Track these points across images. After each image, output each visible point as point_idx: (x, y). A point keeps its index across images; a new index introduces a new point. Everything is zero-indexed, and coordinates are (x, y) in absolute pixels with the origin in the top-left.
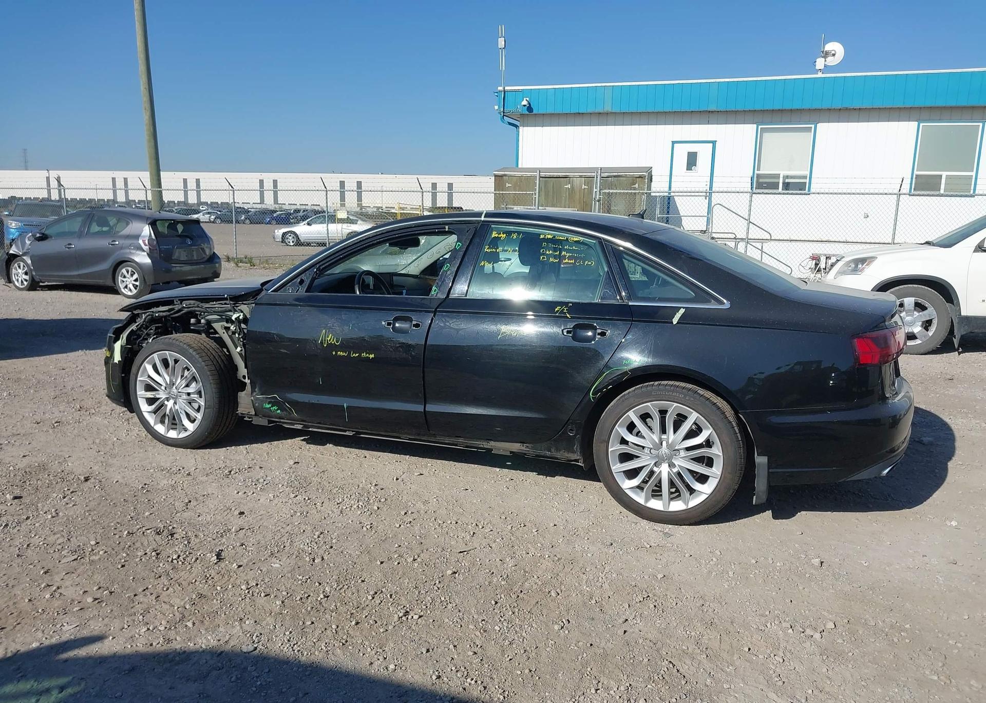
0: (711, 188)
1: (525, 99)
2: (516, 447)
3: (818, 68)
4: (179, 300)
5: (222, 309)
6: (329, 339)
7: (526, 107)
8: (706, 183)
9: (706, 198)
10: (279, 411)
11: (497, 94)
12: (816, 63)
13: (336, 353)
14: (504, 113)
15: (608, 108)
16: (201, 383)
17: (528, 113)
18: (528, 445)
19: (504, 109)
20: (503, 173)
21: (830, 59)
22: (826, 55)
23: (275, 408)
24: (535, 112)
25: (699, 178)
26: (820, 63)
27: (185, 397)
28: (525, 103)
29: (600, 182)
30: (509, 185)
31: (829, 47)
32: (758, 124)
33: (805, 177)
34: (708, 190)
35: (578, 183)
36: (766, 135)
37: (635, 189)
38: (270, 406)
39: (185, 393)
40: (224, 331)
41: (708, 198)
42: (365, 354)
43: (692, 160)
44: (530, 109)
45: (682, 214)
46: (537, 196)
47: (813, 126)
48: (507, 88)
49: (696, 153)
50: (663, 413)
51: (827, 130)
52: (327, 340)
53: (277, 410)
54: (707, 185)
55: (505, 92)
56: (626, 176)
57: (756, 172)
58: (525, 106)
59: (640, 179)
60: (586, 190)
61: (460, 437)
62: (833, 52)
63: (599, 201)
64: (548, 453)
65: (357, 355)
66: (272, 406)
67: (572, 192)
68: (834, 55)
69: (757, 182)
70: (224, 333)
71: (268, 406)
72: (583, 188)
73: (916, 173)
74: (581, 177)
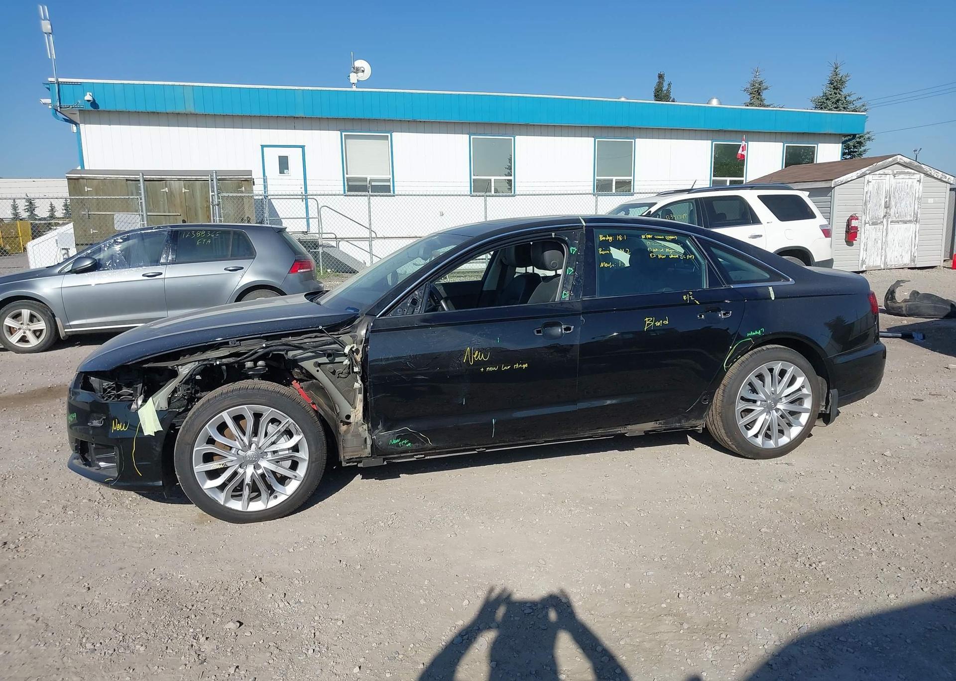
0: (306, 190)
1: (88, 93)
2: (649, 426)
3: (352, 81)
4: (237, 341)
5: (318, 343)
6: (475, 356)
7: (90, 103)
8: (301, 186)
9: (303, 200)
10: (409, 444)
11: (48, 86)
12: (350, 77)
13: (485, 369)
14: (61, 108)
15: (191, 109)
16: (302, 434)
17: (92, 109)
18: (661, 422)
19: (60, 103)
20: (80, 175)
21: (360, 74)
22: (357, 70)
23: (405, 442)
24: (101, 108)
25: (292, 182)
26: (353, 78)
27: (270, 456)
28: (88, 97)
29: (217, 185)
30: (89, 189)
31: (359, 63)
32: (341, 131)
33: (389, 181)
34: (304, 193)
35: (177, 186)
36: (348, 141)
37: (242, 192)
38: (398, 441)
39: (271, 452)
40: (318, 368)
41: (304, 200)
42: (517, 365)
43: (284, 164)
44: (94, 104)
45: (281, 216)
46: (143, 201)
47: (389, 135)
48: (60, 80)
49: (287, 157)
50: (771, 370)
51: (402, 140)
52: (474, 357)
53: (407, 443)
54: (301, 188)
55: (59, 84)
56: (230, 180)
57: (346, 176)
58: (89, 101)
59: (246, 182)
60: (187, 194)
61: (601, 428)
62: (363, 69)
63: (218, 205)
64: (678, 425)
65: (509, 367)
66: (401, 441)
67: (171, 196)
68: (363, 71)
69: (348, 185)
70: (318, 371)
71: (395, 442)
72: (183, 191)
73: (473, 177)
74: (179, 180)
